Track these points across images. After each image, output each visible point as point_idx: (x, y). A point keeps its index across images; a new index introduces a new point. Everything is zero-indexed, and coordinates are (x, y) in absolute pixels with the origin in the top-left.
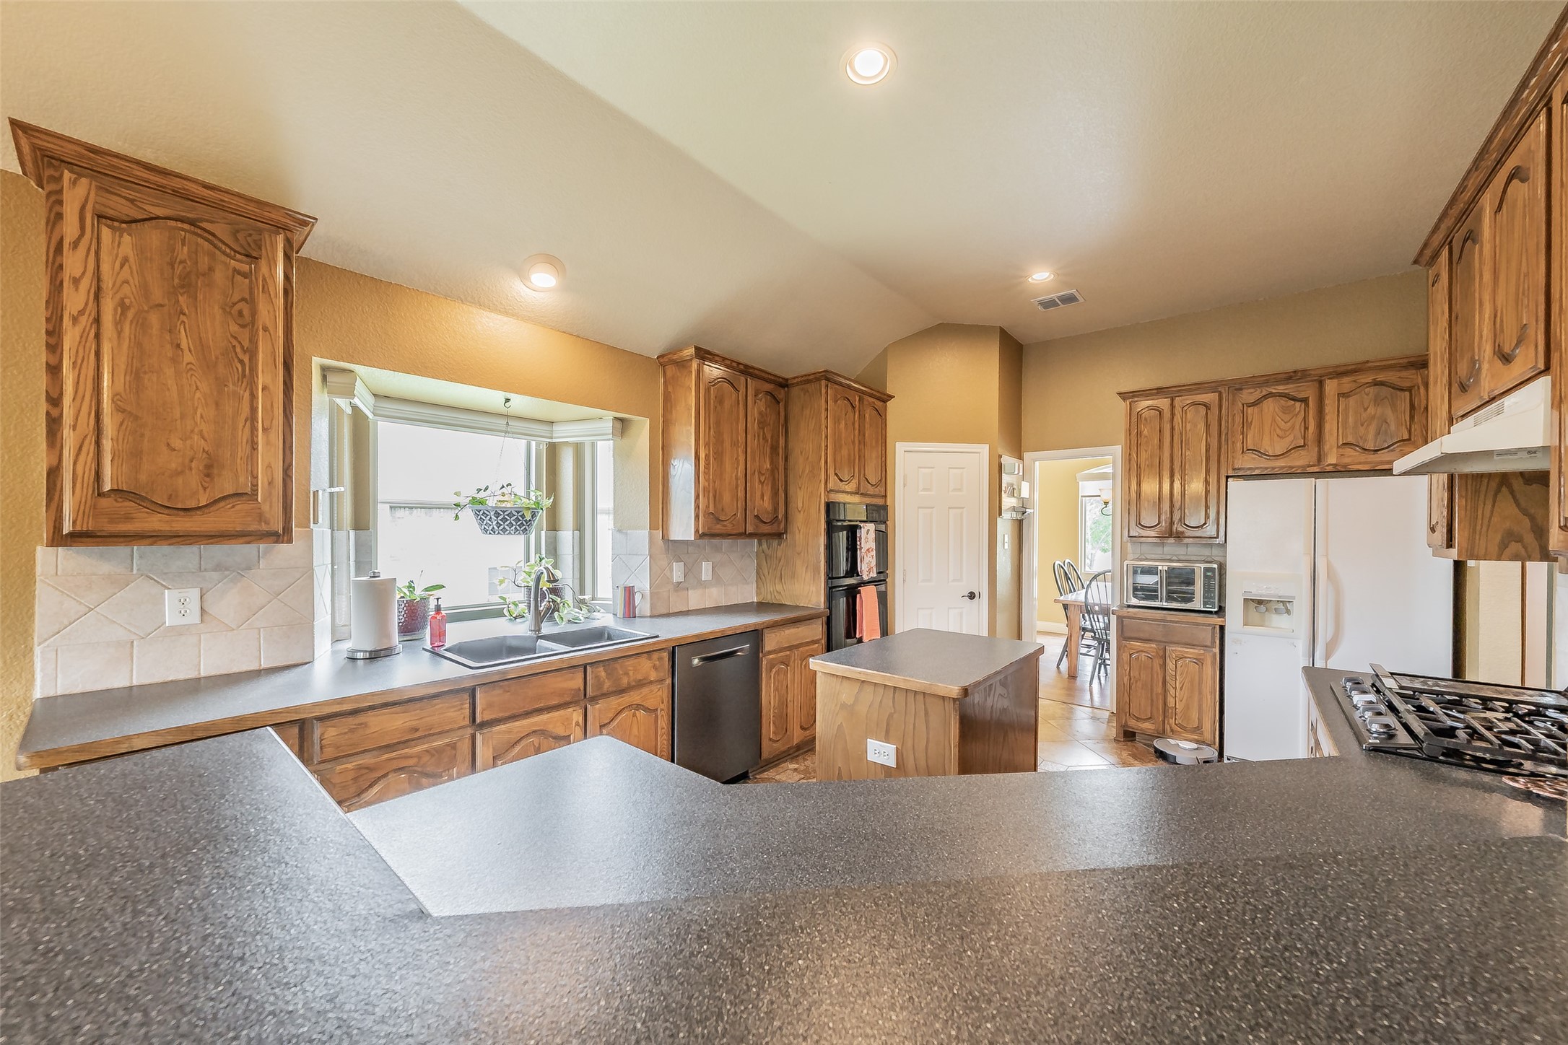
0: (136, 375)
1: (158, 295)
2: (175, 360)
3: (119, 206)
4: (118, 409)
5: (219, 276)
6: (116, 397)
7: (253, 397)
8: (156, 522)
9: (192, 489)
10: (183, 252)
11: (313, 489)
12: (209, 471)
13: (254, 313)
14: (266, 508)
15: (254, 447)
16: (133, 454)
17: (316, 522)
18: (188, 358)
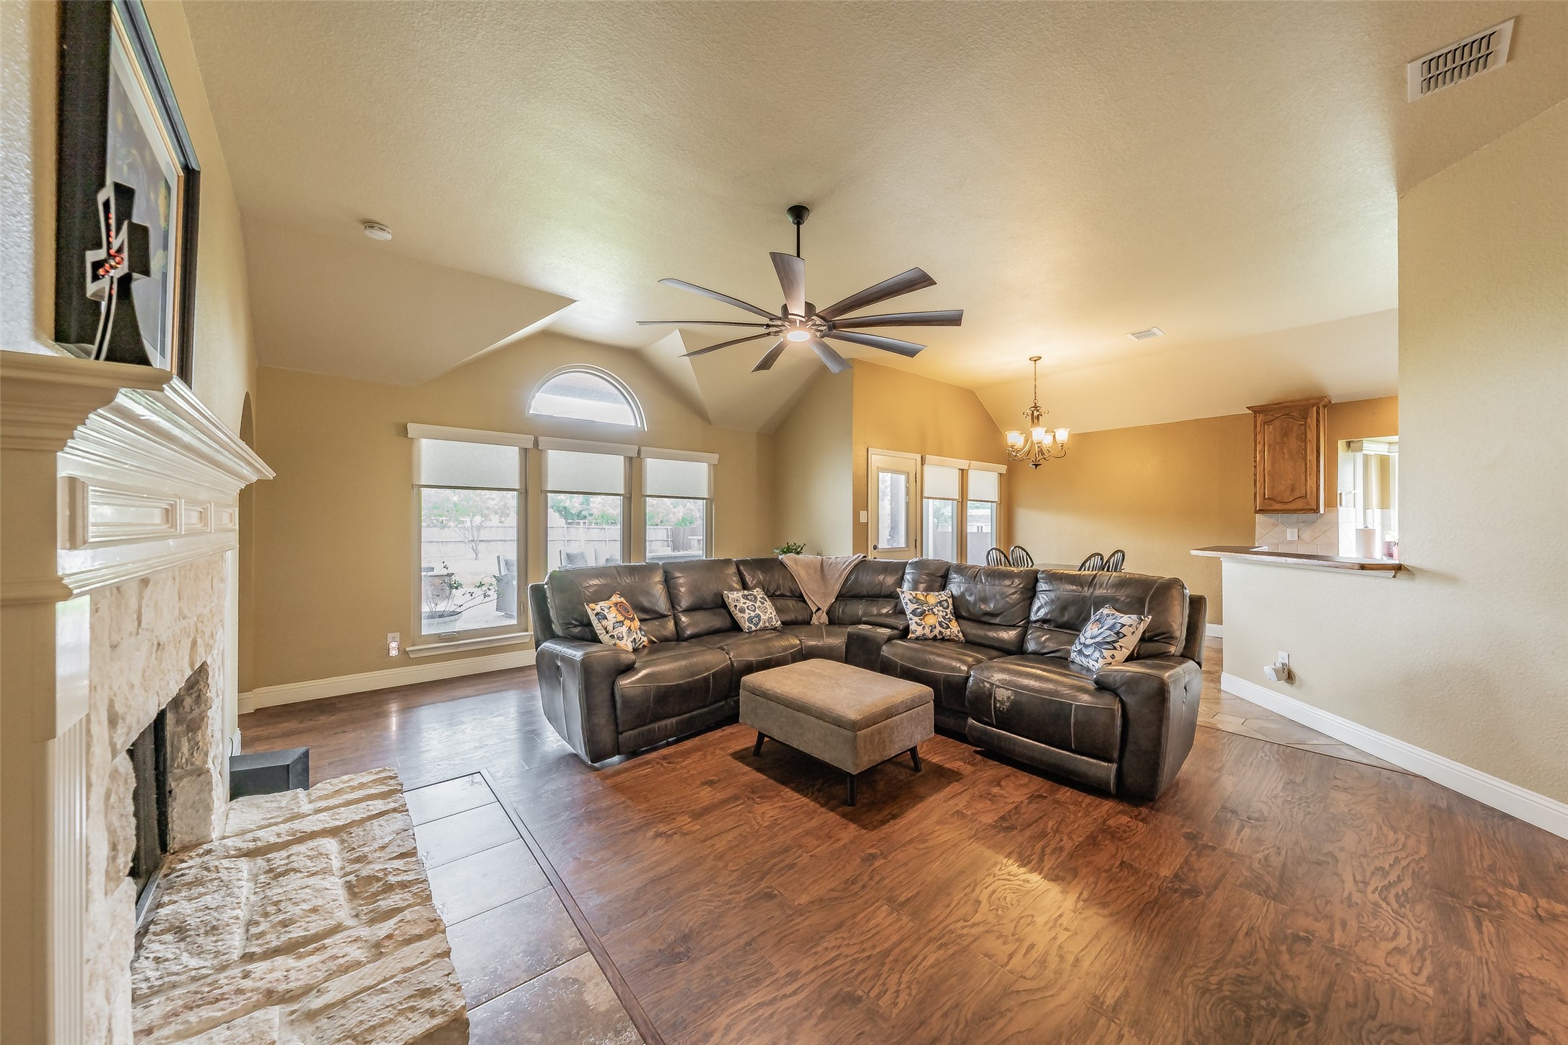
0: (1273, 464)
1: (1278, 440)
2: (1283, 458)
3: (1270, 418)
4: (1269, 475)
5: (1295, 428)
6: (1269, 471)
7: (1306, 464)
8: (1278, 507)
9: (1287, 496)
10: (1285, 424)
11: (1339, 492)
12: (1293, 490)
13: (1306, 437)
14: (1310, 501)
15: (1306, 480)
16: (1272, 488)
17: (1341, 505)
18: (1287, 456)
